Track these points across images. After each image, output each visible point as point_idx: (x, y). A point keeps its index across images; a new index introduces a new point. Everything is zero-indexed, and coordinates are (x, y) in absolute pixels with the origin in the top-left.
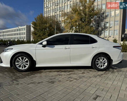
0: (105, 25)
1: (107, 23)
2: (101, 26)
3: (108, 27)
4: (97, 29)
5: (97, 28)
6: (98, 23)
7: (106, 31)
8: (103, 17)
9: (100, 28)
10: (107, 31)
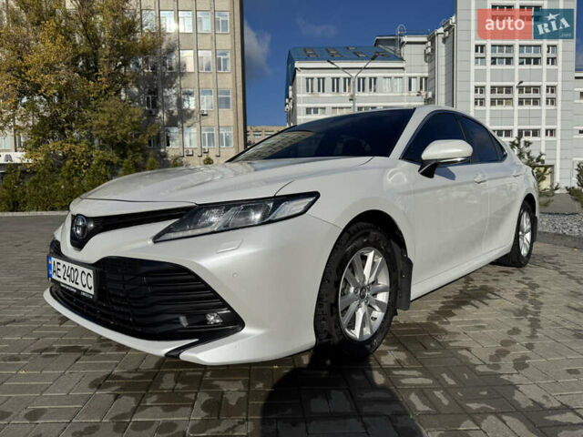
0: (180, 102)
1: (190, 94)
2: (165, 106)
3: (193, 112)
4: (151, 115)
5: (151, 112)
6: (150, 93)
7: (189, 127)
8: (171, 69)
9: (160, 114)
10: (194, 130)
